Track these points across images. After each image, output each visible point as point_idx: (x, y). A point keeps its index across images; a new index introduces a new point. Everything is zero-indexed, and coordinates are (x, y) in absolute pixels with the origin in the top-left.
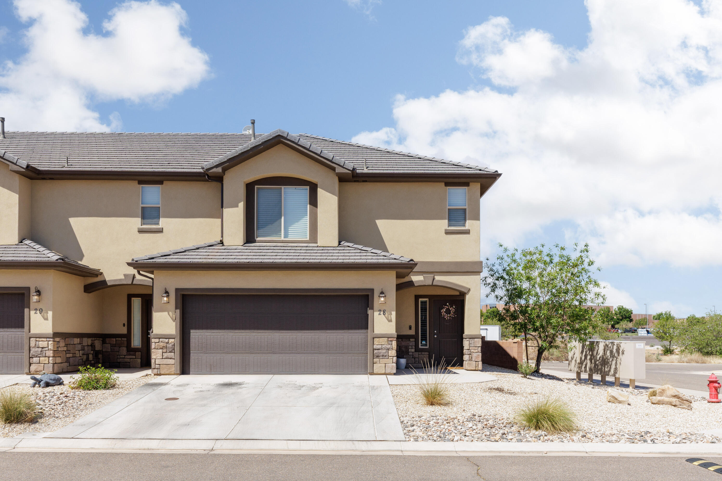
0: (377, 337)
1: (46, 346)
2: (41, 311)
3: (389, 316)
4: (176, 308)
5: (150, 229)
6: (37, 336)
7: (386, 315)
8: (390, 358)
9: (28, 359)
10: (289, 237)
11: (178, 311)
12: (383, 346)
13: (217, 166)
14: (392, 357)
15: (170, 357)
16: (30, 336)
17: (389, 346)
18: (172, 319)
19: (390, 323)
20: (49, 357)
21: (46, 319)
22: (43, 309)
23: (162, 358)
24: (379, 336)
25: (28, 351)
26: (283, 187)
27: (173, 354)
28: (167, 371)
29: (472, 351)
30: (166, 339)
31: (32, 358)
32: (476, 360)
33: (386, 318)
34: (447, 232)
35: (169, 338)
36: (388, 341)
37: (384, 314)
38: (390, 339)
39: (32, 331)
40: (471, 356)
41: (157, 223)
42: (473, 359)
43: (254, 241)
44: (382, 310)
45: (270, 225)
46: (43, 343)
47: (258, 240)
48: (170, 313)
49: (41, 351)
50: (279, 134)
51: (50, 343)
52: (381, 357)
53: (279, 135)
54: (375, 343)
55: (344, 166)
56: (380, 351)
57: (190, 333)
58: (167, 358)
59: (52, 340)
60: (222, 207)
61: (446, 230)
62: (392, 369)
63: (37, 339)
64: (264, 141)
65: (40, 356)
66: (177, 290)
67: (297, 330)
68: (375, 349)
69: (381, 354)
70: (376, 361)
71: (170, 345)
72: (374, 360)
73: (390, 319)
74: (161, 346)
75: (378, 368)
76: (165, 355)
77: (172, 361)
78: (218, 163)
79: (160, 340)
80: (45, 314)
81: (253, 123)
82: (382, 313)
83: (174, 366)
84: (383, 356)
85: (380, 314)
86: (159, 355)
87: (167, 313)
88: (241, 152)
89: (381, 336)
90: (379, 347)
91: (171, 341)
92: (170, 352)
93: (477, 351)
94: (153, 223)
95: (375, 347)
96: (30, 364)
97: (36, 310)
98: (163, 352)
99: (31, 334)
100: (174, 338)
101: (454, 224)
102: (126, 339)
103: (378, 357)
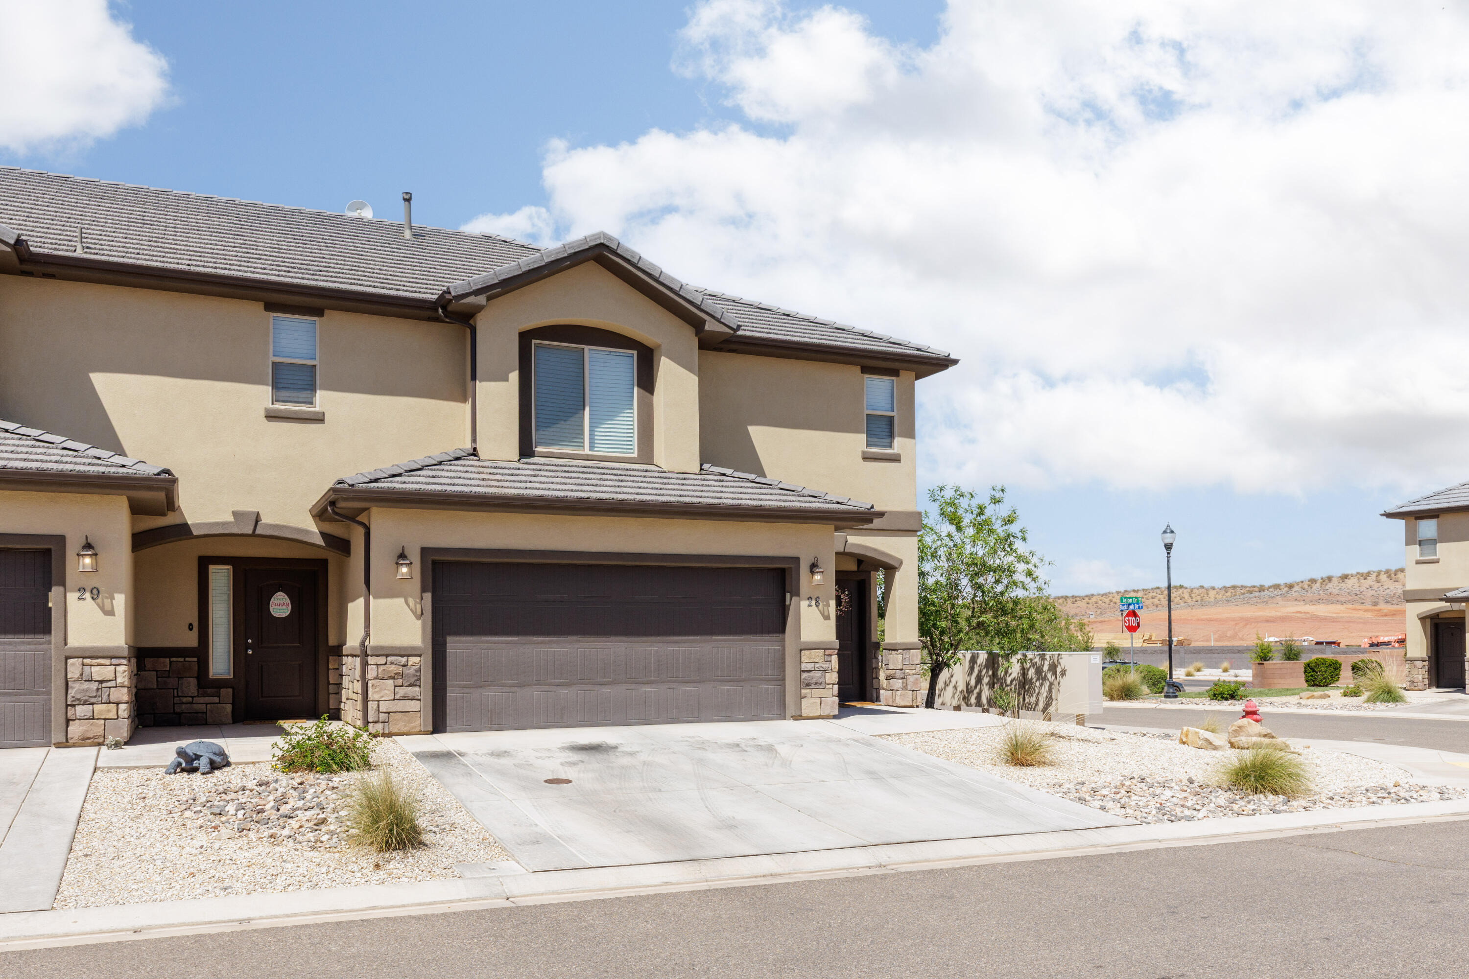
0: (807, 648)
1: (111, 676)
2: (96, 593)
3: (826, 608)
4: (423, 590)
5: (295, 412)
6: (87, 654)
7: (821, 607)
8: (828, 686)
9: (64, 710)
10: (596, 449)
11: (428, 596)
12: (817, 665)
13: (477, 292)
14: (831, 686)
15: (410, 695)
16: (68, 654)
17: (826, 666)
18: (414, 613)
19: (828, 621)
20: (118, 704)
21: (110, 613)
22: (102, 589)
23: (394, 700)
24: (810, 647)
25: (63, 691)
26: (587, 348)
27: (417, 688)
28: (405, 726)
29: (907, 671)
30: (402, 656)
31: (73, 706)
32: (914, 689)
33: (820, 612)
34: (866, 456)
35: (408, 656)
36: (824, 655)
37: (817, 606)
38: (827, 652)
39: (73, 642)
40: (905, 680)
41: (310, 400)
43: (532, 454)
44: (814, 598)
45: (563, 422)
46: (102, 671)
47: (538, 452)
48: (411, 601)
49: (98, 690)
50: (602, 241)
51: (120, 669)
52: (813, 686)
53: (602, 245)
54: (802, 659)
55: (722, 320)
56: (812, 674)
57: (445, 644)
58: (404, 698)
59: (124, 662)
60: (474, 378)
61: (863, 453)
62: (832, 707)
63: (87, 661)
64: (573, 251)
65: (93, 700)
66: (425, 551)
67: (658, 635)
68: (804, 671)
69: (814, 681)
70: (806, 694)
71: (412, 671)
72: (803, 691)
73: (826, 614)
74: (389, 671)
75: (809, 706)
76: (401, 692)
77: (414, 705)
78: (480, 287)
79: (389, 659)
80: (107, 602)
81: (408, 200)
82: (813, 602)
83: (418, 714)
84: (816, 683)
85: (810, 605)
86: (386, 692)
87: (402, 600)
88: (527, 269)
89: (814, 647)
90: (810, 666)
91: (413, 660)
92: (411, 685)
93: (914, 671)
94: (300, 400)
95: (804, 666)
96: (68, 721)
97: (82, 590)
98: (395, 686)
99: (71, 648)
100: (420, 656)
101: (876, 443)
102: (195, 659)
103: (808, 685)
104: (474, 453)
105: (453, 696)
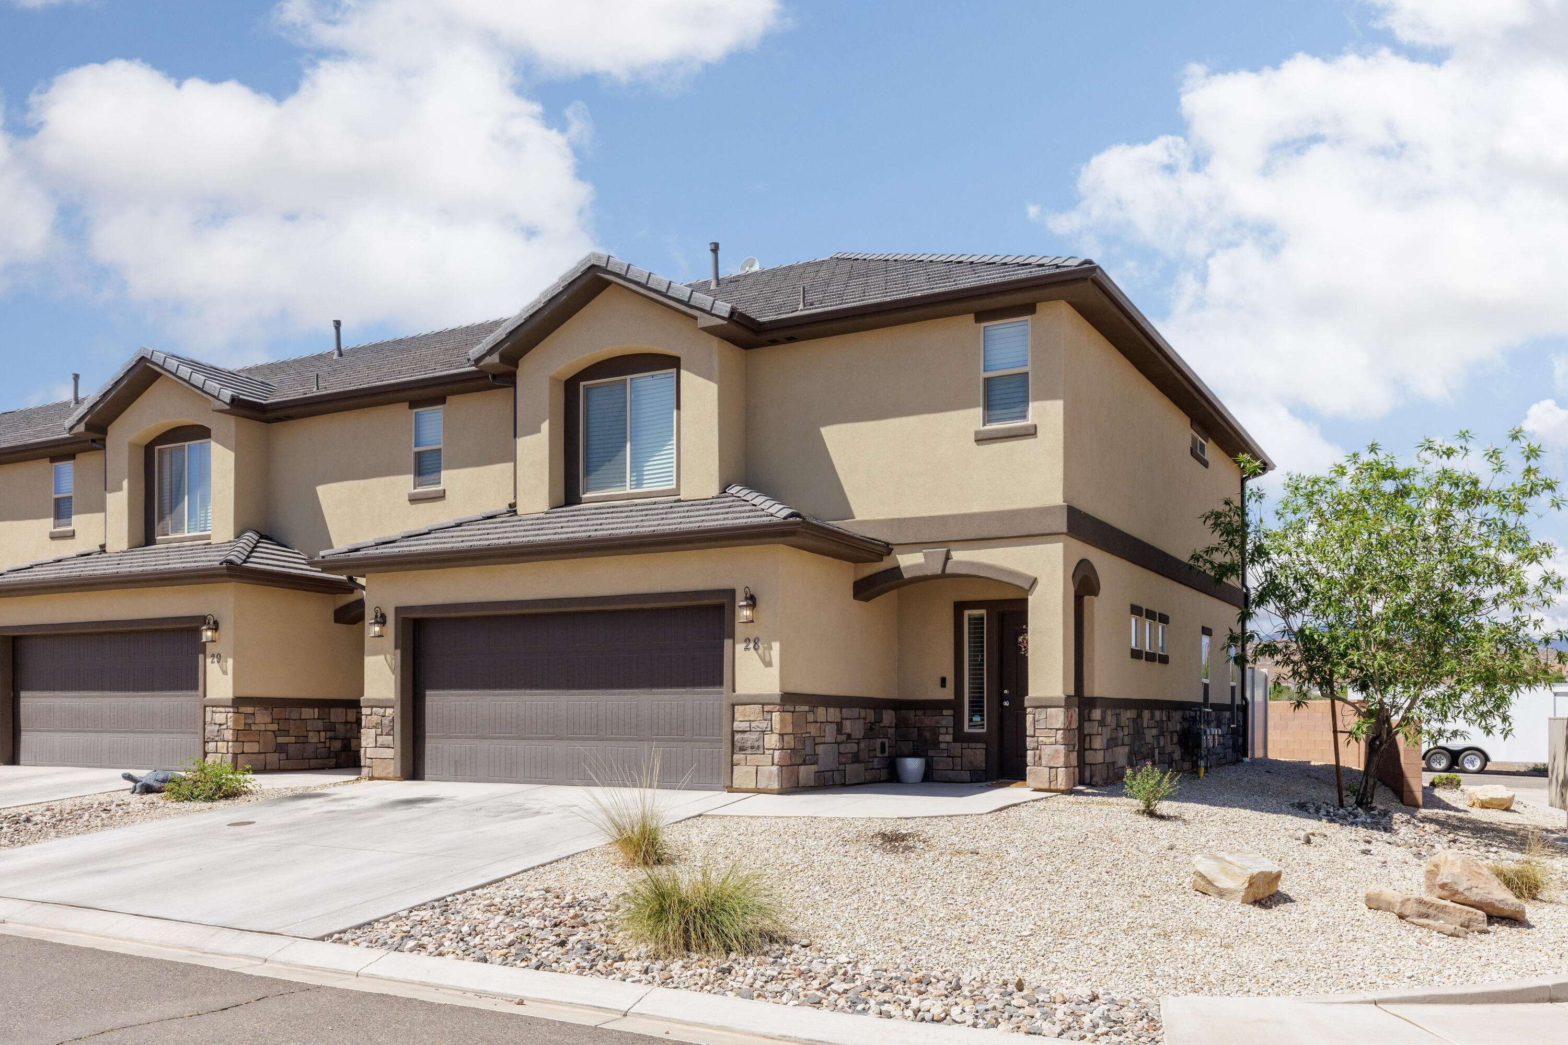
0: (740, 702)
1: (223, 721)
2: (219, 657)
3: (767, 652)
4: (396, 648)
5: (426, 493)
6: (214, 704)
7: (760, 651)
8: (767, 752)
9: (202, 746)
10: (644, 486)
11: (399, 652)
12: (753, 724)
13: (490, 352)
14: (771, 752)
15: (386, 743)
16: (206, 704)
17: (764, 725)
18: (391, 668)
19: (769, 669)
20: (228, 742)
21: (225, 673)
22: (222, 655)
23: (376, 747)
24: (745, 700)
25: (202, 731)
26: (628, 377)
27: (391, 738)
28: (383, 771)
29: (1040, 739)
30: (381, 707)
31: (208, 742)
32: (1052, 765)
33: (760, 656)
34: (980, 437)
35: (386, 707)
36: (763, 711)
37: (755, 649)
38: (767, 708)
39: (210, 695)
40: (1038, 752)
41: (437, 481)
42: (1044, 762)
43: (579, 501)
44: (752, 640)
45: (607, 463)
46: (220, 718)
47: (585, 498)
48: (388, 657)
49: (218, 731)
50: (592, 263)
51: (230, 715)
52: (749, 751)
53: (593, 266)
54: (736, 717)
55: (713, 312)
56: (747, 735)
57: (424, 696)
58: (383, 746)
59: (231, 710)
60: (515, 436)
61: (977, 433)
62: (770, 778)
63: (214, 709)
64: (566, 283)
65: (216, 739)
66: (398, 610)
68: (738, 732)
69: (749, 744)
70: (739, 760)
71: (386, 721)
72: (735, 756)
73: (767, 659)
74: (373, 721)
75: (743, 775)
76: (380, 739)
77: (389, 753)
78: (491, 346)
79: (374, 709)
80: (224, 664)
81: (715, 249)
82: (751, 645)
83: (392, 761)
84: (752, 748)
85: (747, 649)
86: (371, 740)
87: (383, 657)
88: (527, 315)
89: (748, 701)
90: (744, 726)
91: (389, 711)
92: (388, 734)
93: (1053, 739)
94: (431, 482)
95: (737, 726)
96: (205, 754)
97: (213, 657)
98: (376, 735)
99: (207, 699)
100: (393, 707)
101: (1000, 417)
103: (742, 749)
104: (512, 509)
105: (431, 746)
